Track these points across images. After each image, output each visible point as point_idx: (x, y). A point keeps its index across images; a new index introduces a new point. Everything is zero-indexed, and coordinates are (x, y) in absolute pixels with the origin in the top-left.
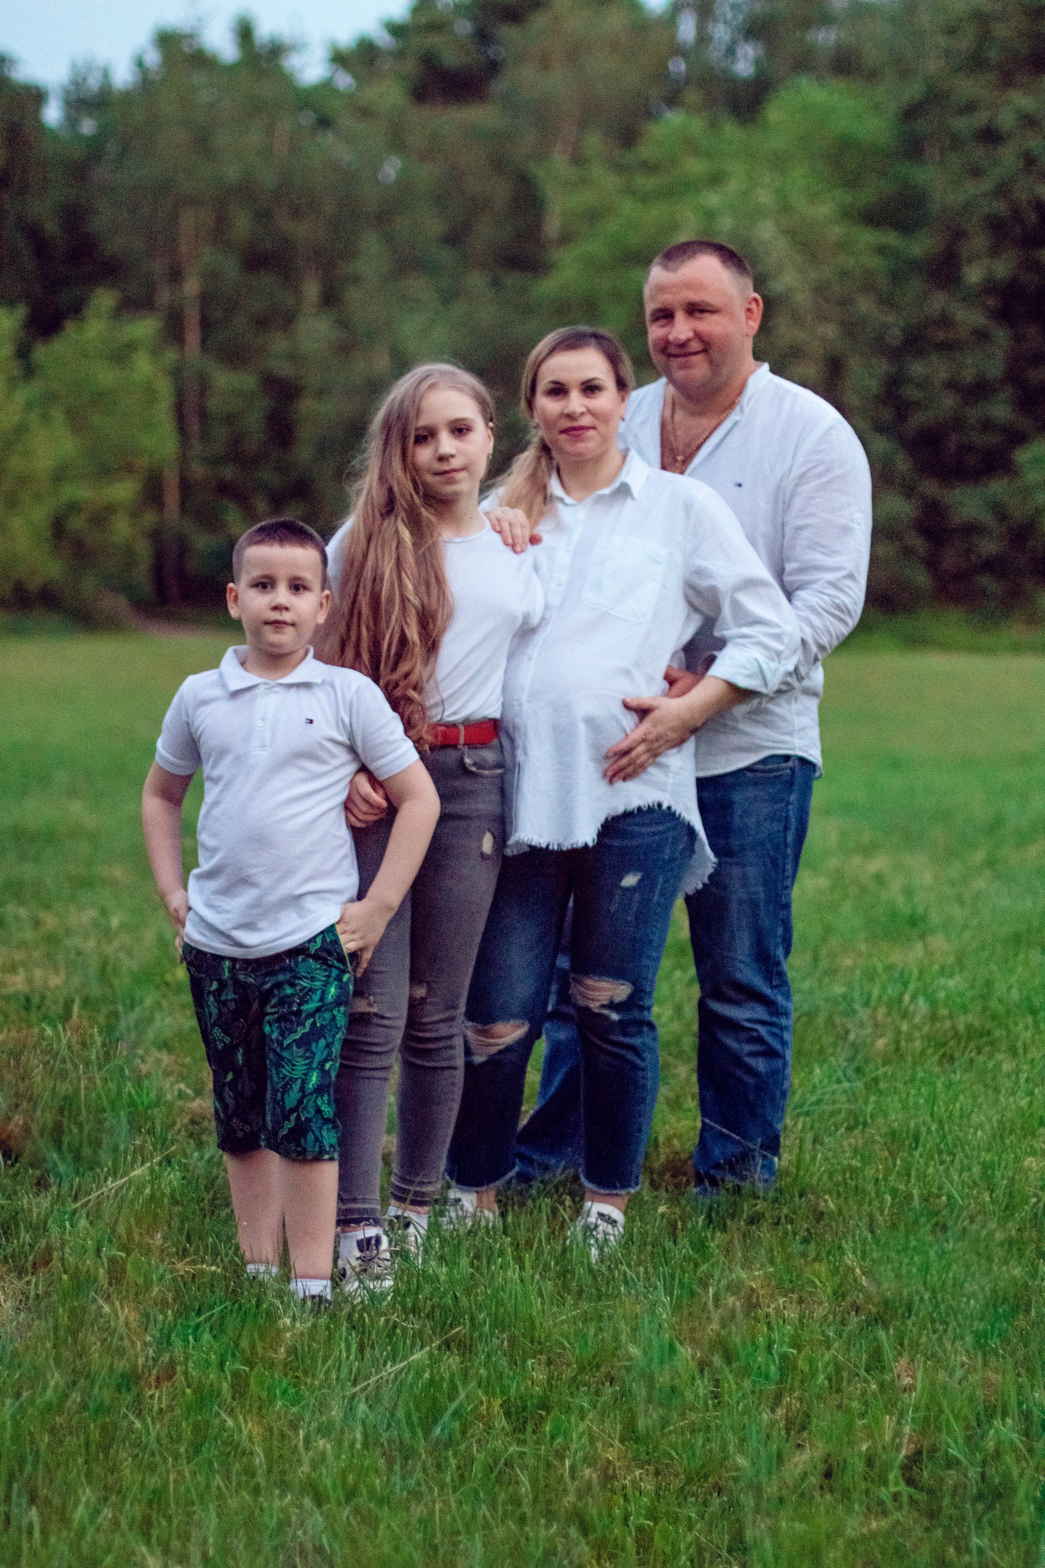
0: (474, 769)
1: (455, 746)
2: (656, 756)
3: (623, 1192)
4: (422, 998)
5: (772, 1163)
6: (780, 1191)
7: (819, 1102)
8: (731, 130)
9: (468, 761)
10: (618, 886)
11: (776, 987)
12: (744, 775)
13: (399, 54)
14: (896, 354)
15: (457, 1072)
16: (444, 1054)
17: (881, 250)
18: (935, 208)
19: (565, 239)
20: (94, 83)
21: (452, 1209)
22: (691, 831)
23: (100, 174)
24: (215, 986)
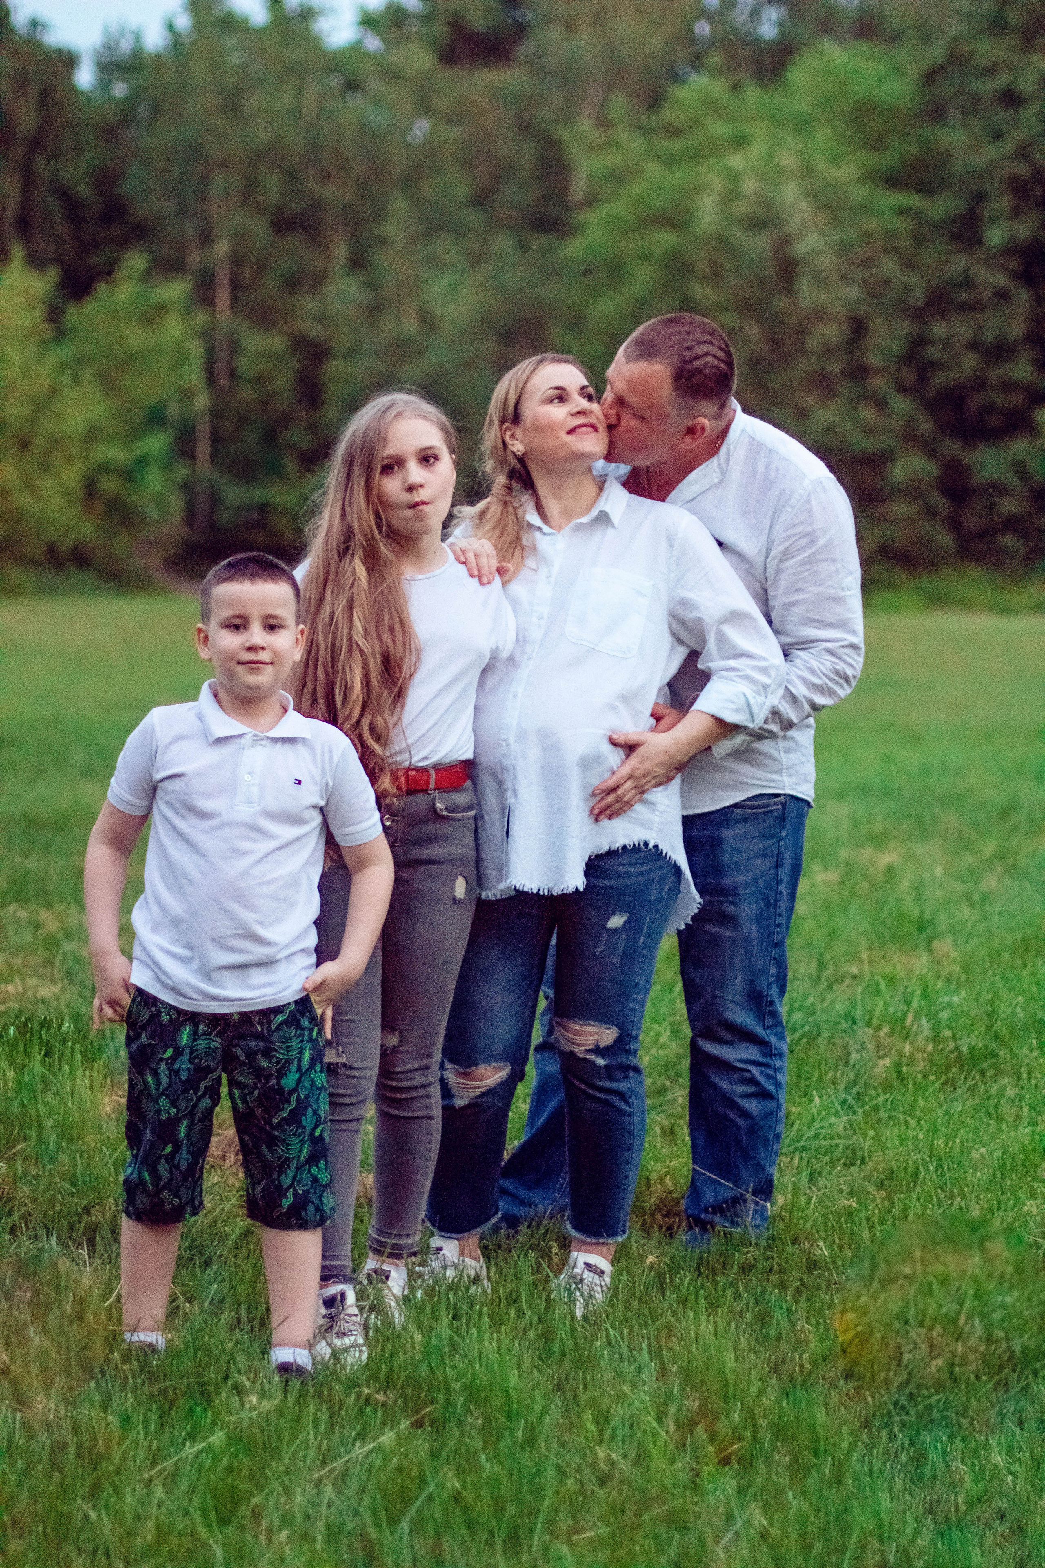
0: (445, 813)
1: (425, 791)
2: (643, 792)
3: (610, 1241)
4: (394, 1047)
5: (764, 1208)
6: (772, 1238)
7: (816, 1137)
8: (753, 94)
9: (439, 805)
10: (604, 927)
11: (768, 1027)
12: (733, 812)
13: (426, 18)
14: (919, 315)
15: (434, 1122)
16: (421, 1103)
17: (902, 212)
18: (958, 168)
19: (591, 201)
20: (126, 46)
21: (433, 1257)
22: (677, 870)
23: (134, 137)
24: (169, 1052)
